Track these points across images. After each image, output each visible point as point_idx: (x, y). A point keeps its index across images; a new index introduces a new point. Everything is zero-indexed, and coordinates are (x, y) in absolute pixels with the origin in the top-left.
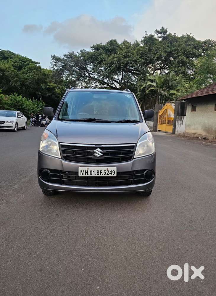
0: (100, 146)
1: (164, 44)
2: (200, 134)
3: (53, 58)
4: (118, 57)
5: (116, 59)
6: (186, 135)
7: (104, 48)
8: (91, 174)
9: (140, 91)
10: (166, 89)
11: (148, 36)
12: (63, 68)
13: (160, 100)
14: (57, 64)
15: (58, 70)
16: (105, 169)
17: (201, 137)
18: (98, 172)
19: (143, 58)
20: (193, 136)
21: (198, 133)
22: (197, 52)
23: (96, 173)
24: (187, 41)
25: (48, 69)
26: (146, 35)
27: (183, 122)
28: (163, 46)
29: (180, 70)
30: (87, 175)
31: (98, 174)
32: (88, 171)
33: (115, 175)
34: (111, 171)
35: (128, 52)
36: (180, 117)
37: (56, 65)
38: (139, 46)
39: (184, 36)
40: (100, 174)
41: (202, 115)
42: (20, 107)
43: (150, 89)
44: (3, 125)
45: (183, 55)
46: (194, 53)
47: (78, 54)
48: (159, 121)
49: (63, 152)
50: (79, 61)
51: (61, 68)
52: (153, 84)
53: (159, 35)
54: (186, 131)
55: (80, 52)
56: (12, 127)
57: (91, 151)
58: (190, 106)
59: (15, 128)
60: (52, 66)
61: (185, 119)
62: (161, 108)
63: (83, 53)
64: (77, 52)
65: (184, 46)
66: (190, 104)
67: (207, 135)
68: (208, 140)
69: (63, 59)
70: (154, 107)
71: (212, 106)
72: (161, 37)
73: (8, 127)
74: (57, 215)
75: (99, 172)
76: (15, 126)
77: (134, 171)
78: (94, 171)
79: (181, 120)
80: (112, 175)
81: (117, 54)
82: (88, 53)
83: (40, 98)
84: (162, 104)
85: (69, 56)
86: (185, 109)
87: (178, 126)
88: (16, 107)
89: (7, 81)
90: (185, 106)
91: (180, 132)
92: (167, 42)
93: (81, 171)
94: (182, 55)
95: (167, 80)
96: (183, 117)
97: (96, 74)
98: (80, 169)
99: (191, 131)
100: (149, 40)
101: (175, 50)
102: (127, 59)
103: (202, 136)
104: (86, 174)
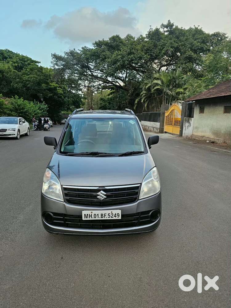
0: (103, 188)
1: (171, 39)
2: (208, 137)
3: (53, 57)
4: (122, 54)
5: (120, 56)
6: (193, 138)
7: (106, 44)
8: (95, 217)
9: (145, 90)
10: (173, 88)
11: (153, 30)
12: (64, 67)
13: (167, 99)
14: (58, 63)
15: (59, 69)
16: (109, 212)
17: (209, 141)
18: (102, 215)
19: (148, 54)
20: (201, 139)
21: (206, 136)
22: (205, 47)
23: (100, 216)
24: (195, 34)
25: (49, 68)
26: (151, 30)
27: (190, 124)
28: (170, 41)
29: (188, 66)
30: (91, 219)
31: (102, 217)
32: (91, 214)
33: (120, 218)
34: (116, 214)
35: (132, 49)
36: (187, 118)
37: (56, 64)
38: (143, 40)
39: (192, 28)
40: (105, 217)
41: (211, 118)
42: (22, 110)
43: (155, 88)
44: (5, 133)
45: (191, 50)
46: (202, 47)
47: (79, 52)
48: (166, 123)
49: (66, 195)
50: (81, 58)
51: (62, 67)
52: (159, 82)
53: (166, 29)
54: (193, 134)
55: (81, 50)
56: (15, 135)
57: (94, 194)
58: (197, 108)
59: (17, 135)
60: (53, 65)
61: (193, 120)
62: (167, 109)
63: (85, 50)
64: (78, 49)
65: (191, 40)
66: (198, 106)
67: (216, 138)
68: (217, 144)
69: (64, 57)
70: (160, 107)
71: (221, 108)
72: (167, 31)
73: (10, 135)
74: (62, 258)
75: (104, 216)
76: (18, 133)
77: (139, 213)
78: (98, 215)
79: (188, 122)
80: (117, 218)
81: (120, 50)
82: (90, 50)
83: (42, 99)
84: (168, 104)
85: (70, 53)
86: (193, 110)
87: (186, 128)
88: (18, 111)
89: (6, 83)
90: (193, 107)
91: (187, 135)
92: (173, 36)
93: (85, 215)
94: (189, 50)
95: (174, 78)
96: (190, 118)
97: (99, 72)
98: (84, 213)
99: (199, 133)
100: (155, 35)
101: (182, 45)
102: (132, 56)
103: (211, 139)
104: (89, 218)
